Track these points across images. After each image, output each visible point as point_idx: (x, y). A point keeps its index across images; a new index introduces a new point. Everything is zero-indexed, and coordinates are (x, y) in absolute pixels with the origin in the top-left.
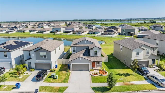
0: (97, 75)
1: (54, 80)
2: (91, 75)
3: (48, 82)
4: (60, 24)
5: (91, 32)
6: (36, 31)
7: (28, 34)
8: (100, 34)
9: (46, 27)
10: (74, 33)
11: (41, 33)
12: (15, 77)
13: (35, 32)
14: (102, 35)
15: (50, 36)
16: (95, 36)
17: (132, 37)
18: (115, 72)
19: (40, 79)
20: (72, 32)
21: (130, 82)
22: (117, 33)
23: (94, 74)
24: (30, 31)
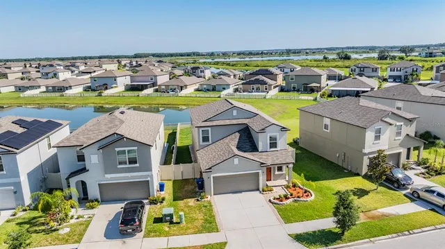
0: (288, 201)
1: (174, 228)
2: (270, 201)
3: (159, 236)
4: (104, 66)
5: (205, 86)
6: (39, 87)
7: (16, 98)
8: (230, 90)
9: (64, 75)
10: (156, 91)
11: (58, 94)
12: (43, 231)
13: (36, 92)
14: (238, 93)
15: (87, 102)
16: (219, 97)
17: (318, 95)
19: (133, 230)
20: (151, 87)
21: (378, 210)
22: (275, 87)
23: (280, 199)
24: (20, 89)
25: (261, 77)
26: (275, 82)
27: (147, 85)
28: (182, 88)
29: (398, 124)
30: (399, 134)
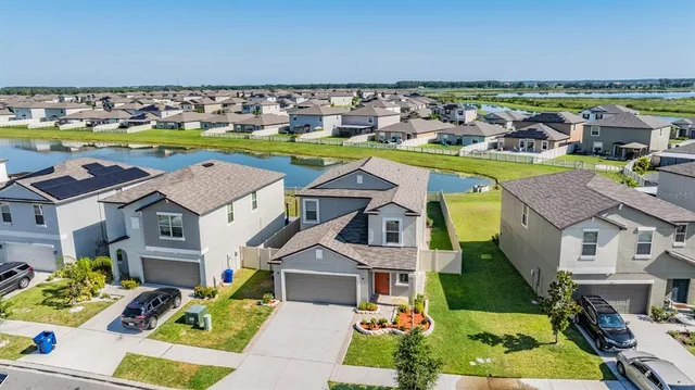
0: (379, 332)
1: (194, 334)
2: (355, 327)
3: (165, 341)
4: (333, 99)
5: (446, 137)
6: (227, 124)
7: (194, 138)
8: (482, 146)
9: (271, 109)
10: (373, 139)
11: (242, 136)
13: (221, 131)
14: (493, 151)
15: (273, 148)
16: (457, 155)
18: (471, 324)
19: (136, 325)
20: (368, 133)
22: (561, 145)
23: (370, 326)
24: (206, 125)
25: (541, 127)
26: (563, 136)
27: (361, 130)
28: (409, 137)
29: (642, 228)
30: (644, 248)
